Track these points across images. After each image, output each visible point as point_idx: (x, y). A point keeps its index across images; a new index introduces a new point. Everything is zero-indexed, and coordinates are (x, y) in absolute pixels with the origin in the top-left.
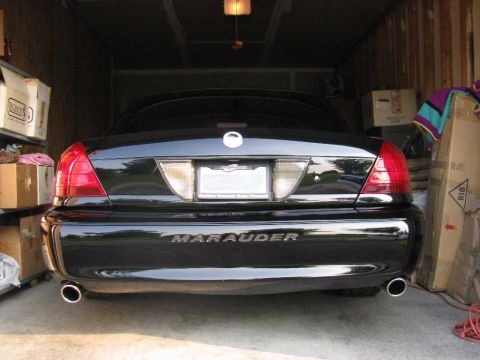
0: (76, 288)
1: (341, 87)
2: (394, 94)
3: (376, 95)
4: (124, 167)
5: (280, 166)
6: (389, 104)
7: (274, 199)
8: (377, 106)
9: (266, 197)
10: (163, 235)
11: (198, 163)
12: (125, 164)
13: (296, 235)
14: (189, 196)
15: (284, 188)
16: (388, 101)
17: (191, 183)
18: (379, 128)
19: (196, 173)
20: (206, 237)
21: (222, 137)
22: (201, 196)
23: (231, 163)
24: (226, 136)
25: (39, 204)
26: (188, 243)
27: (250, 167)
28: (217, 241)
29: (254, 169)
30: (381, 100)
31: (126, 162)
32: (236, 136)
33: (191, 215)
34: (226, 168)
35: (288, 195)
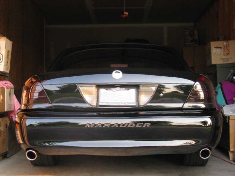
0: (34, 152)
1: (196, 37)
2: (225, 43)
3: (213, 44)
4: (58, 89)
5: (142, 88)
6: (222, 50)
7: (139, 106)
8: (214, 51)
9: (135, 104)
10: (80, 124)
11: (99, 86)
12: (59, 87)
13: (150, 124)
14: (94, 104)
15: (144, 100)
16: (221, 48)
17: (95, 97)
18: (215, 65)
19: (98, 91)
20: (103, 125)
21: (112, 73)
22: (100, 104)
23: (117, 87)
24: (114, 72)
25: (6, 110)
26: (93, 128)
27: (127, 89)
28: (108, 127)
29: (128, 90)
30: (217, 48)
31: (59, 86)
32: (119, 73)
33: (95, 114)
34: (114, 89)
35: (146, 104)
